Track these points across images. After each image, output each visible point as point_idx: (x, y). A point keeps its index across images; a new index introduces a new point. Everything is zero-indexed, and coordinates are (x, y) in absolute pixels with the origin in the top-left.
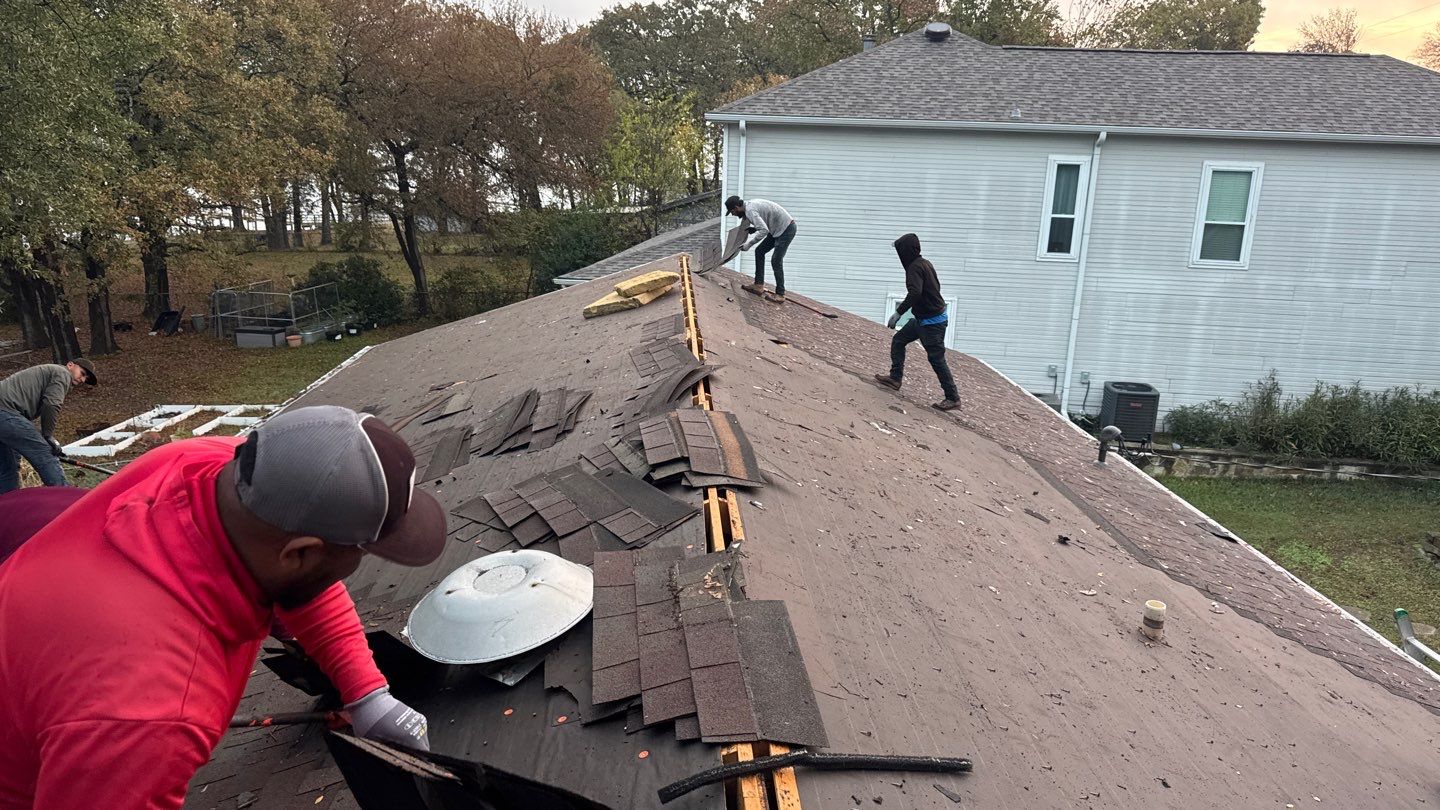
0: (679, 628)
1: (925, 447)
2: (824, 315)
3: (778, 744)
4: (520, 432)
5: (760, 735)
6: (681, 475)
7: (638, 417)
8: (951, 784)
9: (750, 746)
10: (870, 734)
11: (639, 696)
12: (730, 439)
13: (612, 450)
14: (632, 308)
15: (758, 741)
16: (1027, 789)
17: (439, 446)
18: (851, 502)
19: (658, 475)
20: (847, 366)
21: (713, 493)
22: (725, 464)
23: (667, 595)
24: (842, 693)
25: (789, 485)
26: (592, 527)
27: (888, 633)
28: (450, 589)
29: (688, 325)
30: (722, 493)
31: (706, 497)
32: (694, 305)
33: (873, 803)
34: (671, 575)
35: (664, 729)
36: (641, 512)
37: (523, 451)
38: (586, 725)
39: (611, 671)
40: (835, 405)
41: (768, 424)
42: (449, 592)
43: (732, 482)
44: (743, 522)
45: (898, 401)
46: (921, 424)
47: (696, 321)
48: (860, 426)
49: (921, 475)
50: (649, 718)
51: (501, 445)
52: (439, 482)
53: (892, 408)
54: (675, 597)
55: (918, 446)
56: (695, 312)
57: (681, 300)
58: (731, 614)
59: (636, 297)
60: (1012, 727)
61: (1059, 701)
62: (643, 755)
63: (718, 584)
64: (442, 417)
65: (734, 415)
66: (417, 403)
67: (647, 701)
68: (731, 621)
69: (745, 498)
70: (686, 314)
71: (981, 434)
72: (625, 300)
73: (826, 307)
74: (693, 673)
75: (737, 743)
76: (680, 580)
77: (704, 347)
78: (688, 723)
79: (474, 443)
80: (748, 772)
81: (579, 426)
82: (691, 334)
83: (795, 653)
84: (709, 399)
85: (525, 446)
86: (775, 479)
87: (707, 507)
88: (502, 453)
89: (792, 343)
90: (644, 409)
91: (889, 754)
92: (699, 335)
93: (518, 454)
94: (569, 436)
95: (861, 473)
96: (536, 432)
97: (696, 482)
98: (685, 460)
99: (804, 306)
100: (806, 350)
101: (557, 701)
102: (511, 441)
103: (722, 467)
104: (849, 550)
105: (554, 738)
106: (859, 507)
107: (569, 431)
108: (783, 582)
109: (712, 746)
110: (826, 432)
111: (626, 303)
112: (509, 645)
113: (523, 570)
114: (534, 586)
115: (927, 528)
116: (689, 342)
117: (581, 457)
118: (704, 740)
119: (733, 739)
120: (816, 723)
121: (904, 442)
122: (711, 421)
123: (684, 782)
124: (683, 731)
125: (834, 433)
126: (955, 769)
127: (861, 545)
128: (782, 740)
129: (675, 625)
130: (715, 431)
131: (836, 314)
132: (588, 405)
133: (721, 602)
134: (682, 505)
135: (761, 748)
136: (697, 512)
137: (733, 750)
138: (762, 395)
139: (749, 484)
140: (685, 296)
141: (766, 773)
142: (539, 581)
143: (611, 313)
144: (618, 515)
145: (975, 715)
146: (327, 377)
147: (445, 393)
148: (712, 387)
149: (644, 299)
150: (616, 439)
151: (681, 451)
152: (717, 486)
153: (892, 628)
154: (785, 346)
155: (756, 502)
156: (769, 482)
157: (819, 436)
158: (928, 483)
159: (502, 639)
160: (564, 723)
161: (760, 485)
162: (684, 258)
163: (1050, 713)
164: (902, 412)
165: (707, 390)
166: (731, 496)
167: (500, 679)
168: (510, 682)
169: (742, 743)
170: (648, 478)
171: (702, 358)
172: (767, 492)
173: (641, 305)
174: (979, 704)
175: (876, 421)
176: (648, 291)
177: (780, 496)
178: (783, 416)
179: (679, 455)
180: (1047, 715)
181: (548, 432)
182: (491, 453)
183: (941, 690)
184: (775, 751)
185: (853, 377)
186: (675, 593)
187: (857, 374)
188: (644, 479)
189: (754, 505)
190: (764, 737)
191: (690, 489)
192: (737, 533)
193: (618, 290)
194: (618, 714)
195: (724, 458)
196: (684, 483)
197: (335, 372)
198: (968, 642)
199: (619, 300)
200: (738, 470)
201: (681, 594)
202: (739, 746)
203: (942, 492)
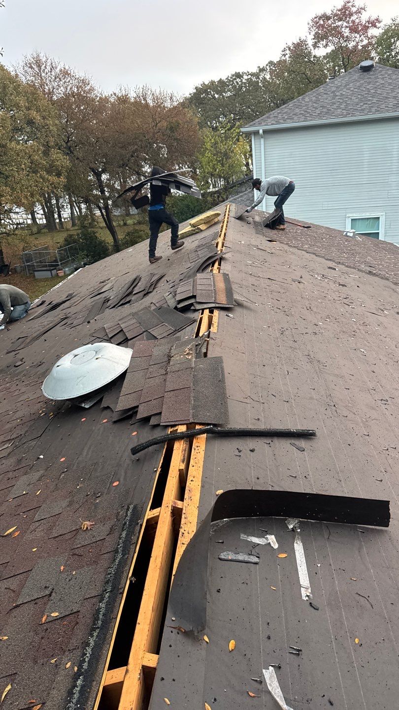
0: (166, 374)
1: (343, 285)
2: (304, 227)
3: (200, 424)
4: (128, 295)
5: (191, 420)
6: (192, 304)
7: (182, 281)
8: (302, 443)
9: (185, 426)
10: (259, 419)
11: (137, 407)
12: (221, 285)
13: (166, 298)
14: (197, 233)
15: (191, 423)
16: (349, 445)
17: (93, 306)
18: (287, 313)
19: (180, 306)
20: (310, 250)
21: (207, 312)
22: (215, 297)
23: (166, 359)
24: (248, 401)
25: (252, 306)
26: (145, 333)
27: (288, 373)
28: (59, 365)
29: (220, 236)
30: (211, 311)
31: (202, 314)
32: (227, 226)
33: (249, 452)
34: (170, 350)
35: (146, 420)
36: (169, 324)
37: (128, 304)
38: (115, 422)
39: (128, 396)
40: (294, 268)
41: (250, 278)
42: (58, 366)
43: (217, 305)
44: (218, 324)
45: (336, 265)
46: (346, 275)
47: (225, 234)
48: (306, 276)
49: (336, 298)
50: (139, 416)
51: (119, 302)
52: (89, 322)
53: (330, 268)
54: (169, 360)
55: (339, 285)
56: (226, 230)
57: (221, 225)
58: (193, 365)
59: (198, 227)
60: (351, 416)
61: (386, 402)
62: (134, 434)
63: (191, 352)
64: (99, 294)
65: (228, 275)
66: (93, 289)
67: (141, 409)
68: (192, 368)
69: (223, 313)
70: (221, 231)
71: (382, 278)
72: (194, 228)
73: (307, 223)
74: (166, 394)
75: (179, 425)
76: (173, 352)
77: (225, 245)
78: (157, 417)
79: (108, 304)
80: (181, 437)
81: (155, 290)
82: (220, 240)
83: (222, 381)
84: (219, 269)
85: (129, 302)
86: (245, 303)
87: (201, 319)
88: (119, 306)
89: (279, 241)
90: (185, 277)
91: (268, 428)
92: (224, 240)
93: (126, 306)
94: (150, 295)
95: (299, 299)
96: (135, 294)
97: (198, 307)
98: (194, 297)
99: (294, 223)
100: (287, 244)
101: (105, 412)
102: (124, 300)
103: (213, 298)
104: (278, 335)
105: (99, 429)
106: (292, 315)
107: (150, 292)
108: (232, 351)
109: (166, 427)
110: (285, 281)
111: (194, 230)
112: (85, 389)
113: (95, 353)
114: (97, 359)
115: (332, 323)
116: (217, 244)
117: (152, 303)
118: (161, 424)
119: (177, 423)
120: (226, 413)
121: (331, 283)
122: (213, 278)
123: (143, 444)
124: (153, 421)
125: (289, 281)
126: (307, 435)
127: (287, 333)
128: (203, 422)
129: (165, 373)
130: (214, 282)
131: (311, 226)
132: (163, 279)
133: (190, 360)
134: (189, 319)
135: (190, 426)
136: (195, 321)
137: (175, 429)
138: (251, 266)
139: (227, 306)
140: (223, 223)
141: (189, 438)
142: (100, 356)
143: (187, 236)
144: (157, 327)
145: (329, 410)
146: (61, 284)
147: (105, 283)
148: (222, 263)
149: (202, 227)
150: (169, 293)
151: (193, 293)
152: (209, 308)
153: (291, 370)
154: (275, 243)
155: (229, 315)
156: (240, 305)
157: (278, 283)
158: (339, 302)
159: (81, 386)
160: (106, 422)
161: (233, 306)
162: (228, 205)
163: (377, 408)
164: (335, 269)
165: (220, 264)
166: (216, 312)
167: (83, 405)
168: (87, 407)
169: (181, 424)
170: (176, 308)
171: (221, 250)
172: (238, 310)
173: (201, 231)
174: (332, 404)
175: (318, 274)
176: (205, 223)
177: (245, 311)
178: (260, 274)
179: (191, 295)
180: (375, 409)
181: (141, 293)
182: (114, 307)
183: (311, 398)
184: (197, 427)
185: (310, 255)
186: (170, 357)
187: (314, 254)
188: (174, 308)
189: (228, 316)
190: (193, 421)
191: (196, 310)
192: (214, 329)
193: (190, 224)
194: (128, 416)
195: (215, 294)
196: (192, 308)
197: (65, 281)
198: (337, 376)
199: (190, 229)
200: (222, 300)
201: (172, 358)
202: (180, 426)
203: (347, 306)
